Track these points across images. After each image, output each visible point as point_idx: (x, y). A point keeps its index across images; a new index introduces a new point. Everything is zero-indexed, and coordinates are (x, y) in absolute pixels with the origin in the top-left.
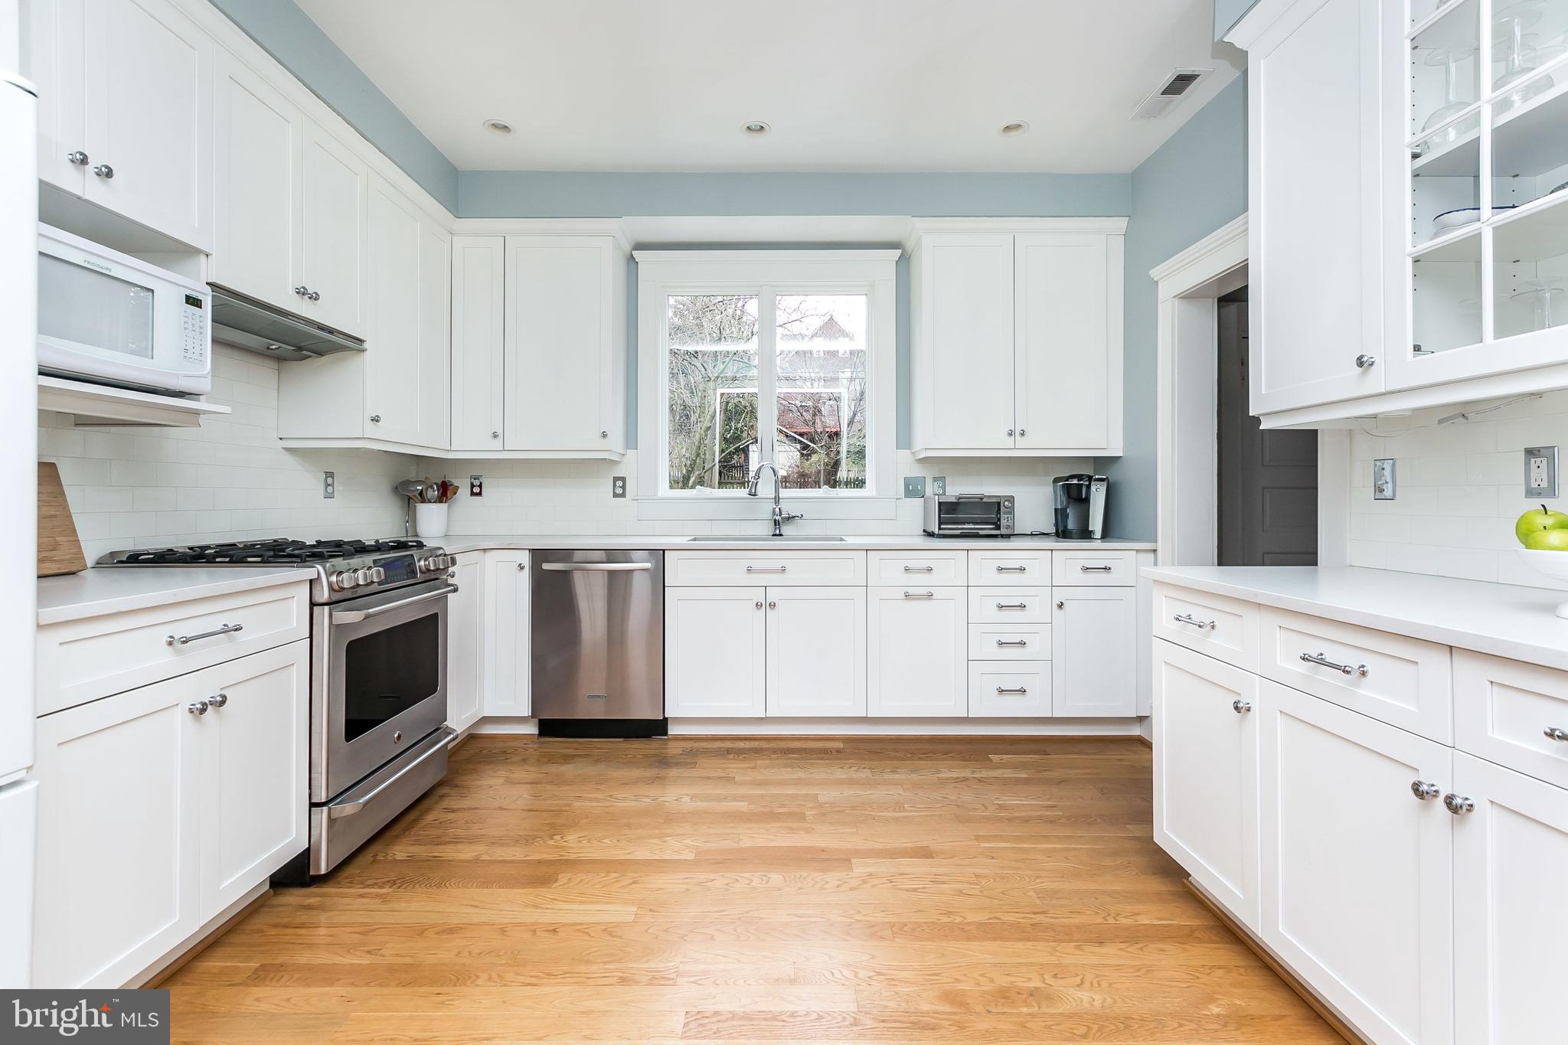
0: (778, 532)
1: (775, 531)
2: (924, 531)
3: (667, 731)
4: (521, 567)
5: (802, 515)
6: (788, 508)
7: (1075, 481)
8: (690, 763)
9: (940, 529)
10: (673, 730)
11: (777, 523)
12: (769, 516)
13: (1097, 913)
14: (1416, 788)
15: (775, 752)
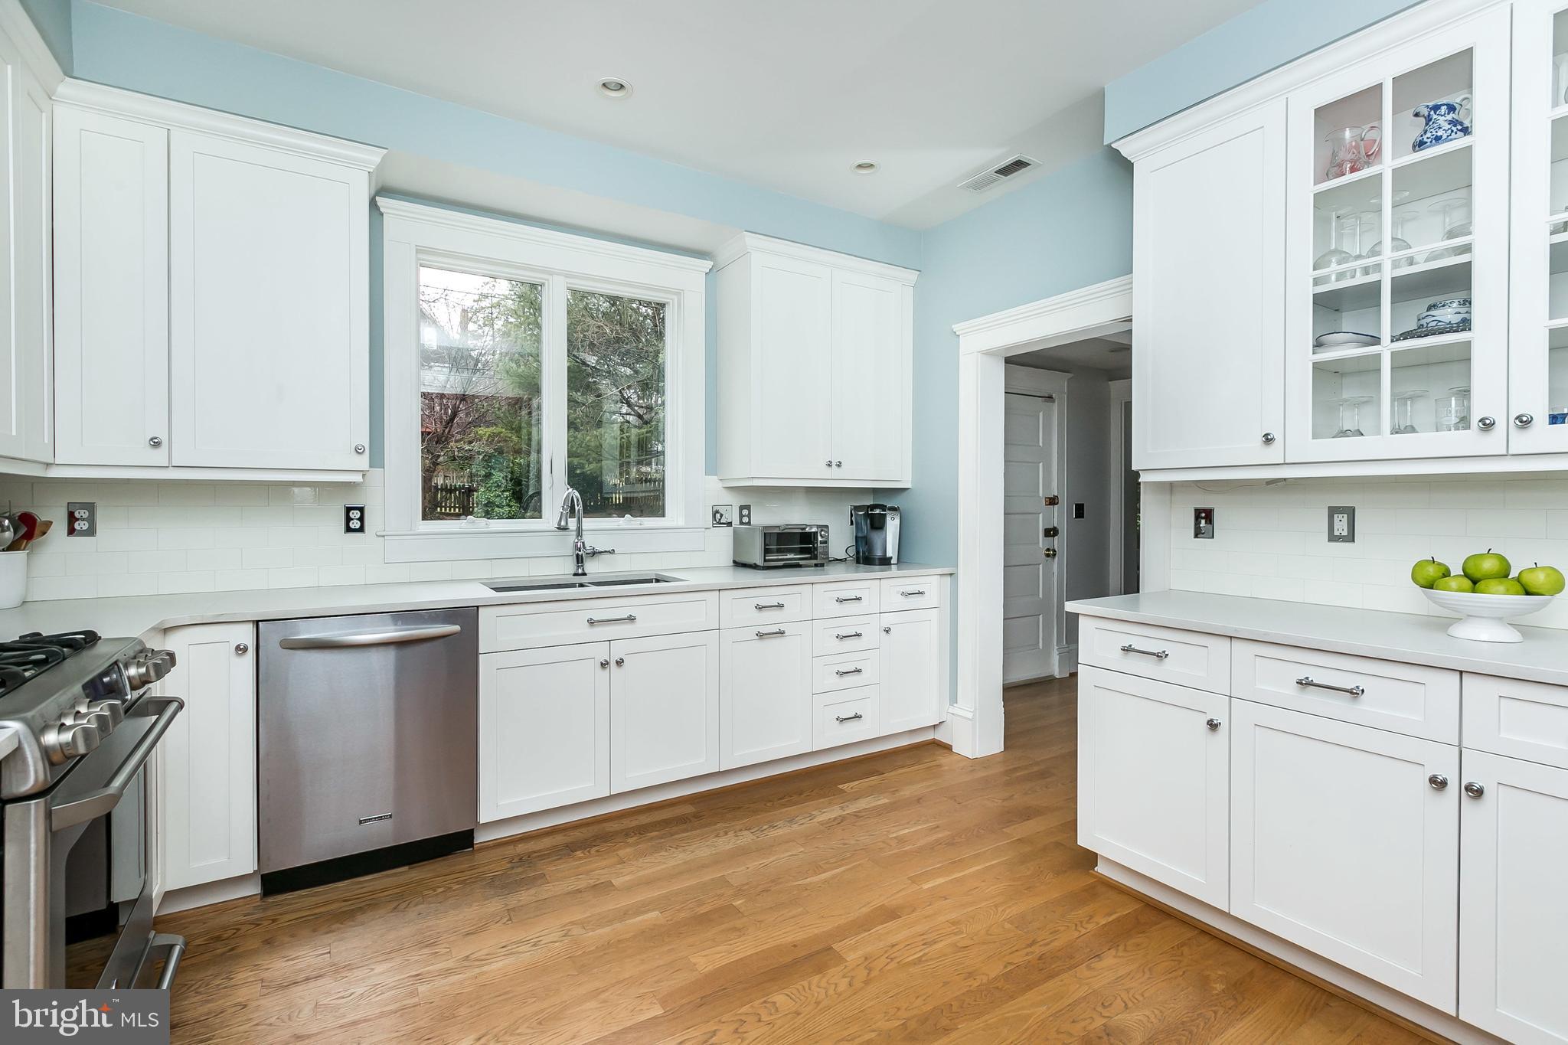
0: (580, 571)
1: (578, 569)
2: (734, 562)
3: (473, 838)
4: (241, 650)
5: (613, 550)
6: (590, 541)
7: (877, 511)
8: (535, 878)
9: (765, 560)
10: (480, 838)
11: (579, 560)
12: (570, 550)
13: (1068, 926)
14: (1433, 780)
15: (626, 835)
